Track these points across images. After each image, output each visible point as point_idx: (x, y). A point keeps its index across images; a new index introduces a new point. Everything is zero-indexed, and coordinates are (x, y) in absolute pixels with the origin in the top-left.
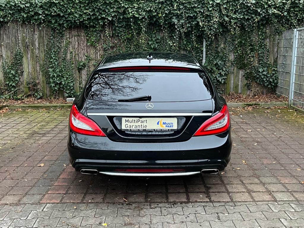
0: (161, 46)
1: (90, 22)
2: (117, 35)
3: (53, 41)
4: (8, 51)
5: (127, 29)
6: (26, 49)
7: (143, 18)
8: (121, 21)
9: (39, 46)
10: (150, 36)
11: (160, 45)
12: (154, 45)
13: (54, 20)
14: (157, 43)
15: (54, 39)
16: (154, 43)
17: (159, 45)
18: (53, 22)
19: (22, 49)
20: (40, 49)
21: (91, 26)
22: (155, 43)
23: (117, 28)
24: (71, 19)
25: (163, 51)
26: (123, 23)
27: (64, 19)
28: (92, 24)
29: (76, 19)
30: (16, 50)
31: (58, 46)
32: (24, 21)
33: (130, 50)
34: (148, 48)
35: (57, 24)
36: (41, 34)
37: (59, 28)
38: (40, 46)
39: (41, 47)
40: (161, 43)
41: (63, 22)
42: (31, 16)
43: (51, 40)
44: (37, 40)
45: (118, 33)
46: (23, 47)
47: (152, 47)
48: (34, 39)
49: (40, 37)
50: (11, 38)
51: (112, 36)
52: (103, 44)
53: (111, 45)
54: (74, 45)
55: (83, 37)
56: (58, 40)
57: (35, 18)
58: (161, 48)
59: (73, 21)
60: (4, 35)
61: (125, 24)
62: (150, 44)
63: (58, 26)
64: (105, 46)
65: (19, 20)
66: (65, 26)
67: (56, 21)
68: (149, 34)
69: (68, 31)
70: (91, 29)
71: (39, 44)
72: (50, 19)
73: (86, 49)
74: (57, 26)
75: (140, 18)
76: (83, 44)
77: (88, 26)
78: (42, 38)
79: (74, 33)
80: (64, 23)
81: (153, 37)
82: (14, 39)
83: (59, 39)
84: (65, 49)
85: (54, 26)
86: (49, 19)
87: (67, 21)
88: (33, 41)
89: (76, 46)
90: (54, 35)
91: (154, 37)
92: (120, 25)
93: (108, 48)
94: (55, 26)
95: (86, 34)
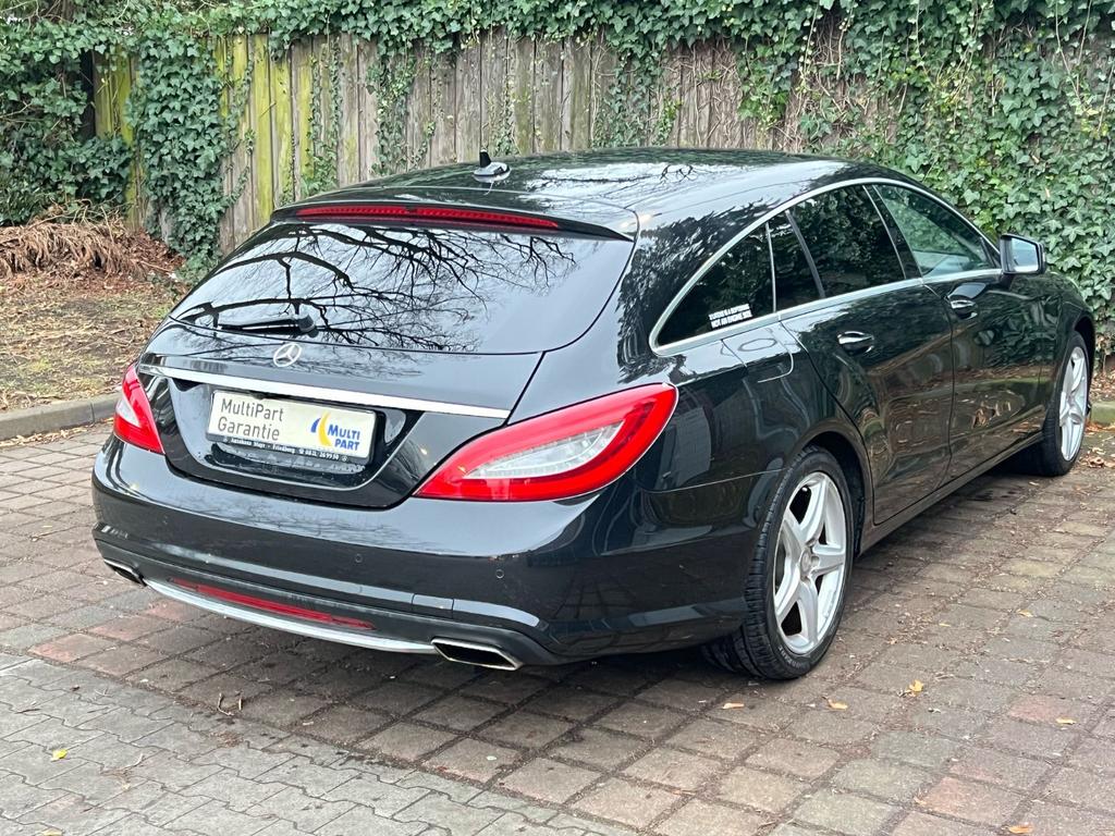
0: (1062, 120)
1: (753, 21)
2: (856, 71)
3: (619, 104)
4: (474, 145)
5: (904, 42)
6: (530, 136)
8: (878, 12)
9: (572, 126)
10: (1015, 72)
11: (1061, 113)
12: (1024, 114)
13: (622, 17)
14: (1041, 102)
15: (624, 98)
16: (1028, 106)
17: (1055, 113)
18: (619, 25)
19: (516, 139)
20: (575, 136)
21: (756, 39)
22: (1034, 106)
23: (860, 42)
24: (680, 13)
25: (1075, 141)
26: (887, 19)
27: (659, 14)
28: (757, 28)
29: (695, 12)
30: (499, 141)
31: (633, 125)
32: (523, 30)
33: (921, 137)
34: (1001, 129)
35: (633, 37)
36: (582, 77)
37: (639, 51)
38: (575, 126)
39: (577, 131)
40: (1064, 107)
41: (653, 25)
42: (546, 8)
43: (613, 101)
44: (569, 101)
45: (863, 65)
46: (520, 129)
47: (1015, 121)
48: (558, 99)
49: (580, 88)
50: (484, 94)
51: (842, 78)
52: (808, 111)
53: (833, 117)
54: (695, 120)
55: (731, 84)
56: (639, 100)
57: (559, 15)
58: (1064, 128)
59: (686, 22)
60: (466, 84)
61: (898, 23)
62: (1006, 109)
63: (637, 42)
64: (809, 124)
65: (510, 25)
66: (661, 43)
67: (630, 22)
68: (1012, 62)
69: (678, 64)
70: (760, 50)
71: (573, 117)
72: (611, 18)
73: (739, 135)
74: (633, 43)
76: (728, 115)
77: (746, 36)
78: (583, 93)
79: (700, 68)
80: (656, 28)
81: (1024, 77)
82: (495, 100)
83: (643, 95)
84: (661, 136)
85: (621, 44)
86: (607, 16)
87: (670, 21)
88: (554, 105)
89: (704, 125)
90: (624, 81)
91: (1030, 78)
92: (874, 29)
93: (825, 134)
94: (625, 46)
95: (744, 74)
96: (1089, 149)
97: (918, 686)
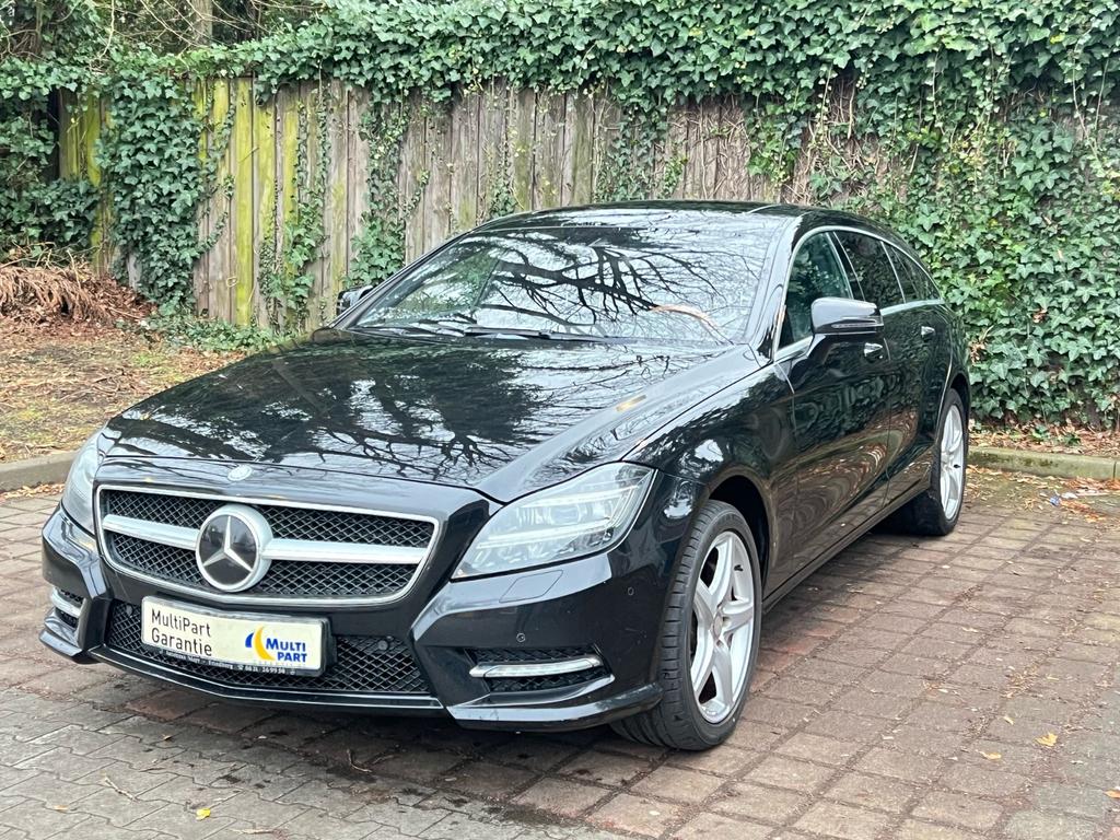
0: (1073, 183)
1: (764, 80)
2: (869, 130)
3: (623, 158)
4: (470, 196)
5: (918, 104)
6: (530, 187)
7: (986, 55)
8: (891, 74)
9: (574, 178)
10: (1027, 136)
11: (1073, 176)
12: (1037, 177)
13: (629, 72)
14: (1053, 165)
15: (628, 151)
16: (1041, 169)
17: (1067, 175)
18: (626, 79)
19: (514, 190)
20: (577, 189)
21: (766, 97)
22: (1046, 169)
23: (873, 103)
24: (691, 69)
25: (1086, 204)
26: (900, 81)
27: (667, 69)
28: (768, 86)
29: (707, 68)
30: (497, 191)
31: (638, 178)
32: (526, 81)
33: (932, 197)
34: (1013, 191)
35: (640, 92)
36: (585, 129)
37: (646, 106)
38: (577, 178)
39: (579, 183)
40: (1076, 170)
41: (662, 80)
42: (550, 60)
43: (617, 155)
44: (570, 154)
45: (876, 125)
46: (519, 180)
47: (1028, 183)
48: (560, 151)
49: (583, 141)
50: (482, 144)
51: (853, 136)
52: (817, 169)
53: (843, 176)
54: (701, 176)
55: (739, 140)
56: (643, 154)
57: (564, 68)
58: (1075, 191)
59: (696, 78)
60: (463, 134)
61: (911, 85)
62: (1019, 171)
63: (644, 97)
64: (819, 181)
65: (512, 76)
66: (669, 99)
67: (638, 76)
68: (1024, 125)
69: (684, 119)
70: (770, 108)
71: (575, 170)
72: (617, 72)
73: (746, 191)
74: (639, 97)
75: (970, 57)
76: (735, 171)
77: (757, 94)
78: (586, 145)
79: (707, 124)
80: (664, 84)
81: (1036, 140)
82: (494, 151)
83: (648, 149)
84: (666, 190)
85: (629, 97)
86: (614, 70)
87: (679, 77)
88: (555, 157)
89: (710, 181)
90: (628, 135)
91: (1043, 142)
92: (888, 90)
93: (835, 191)
94: (631, 100)
95: (752, 131)
96: (1101, 211)
97: (1053, 739)
